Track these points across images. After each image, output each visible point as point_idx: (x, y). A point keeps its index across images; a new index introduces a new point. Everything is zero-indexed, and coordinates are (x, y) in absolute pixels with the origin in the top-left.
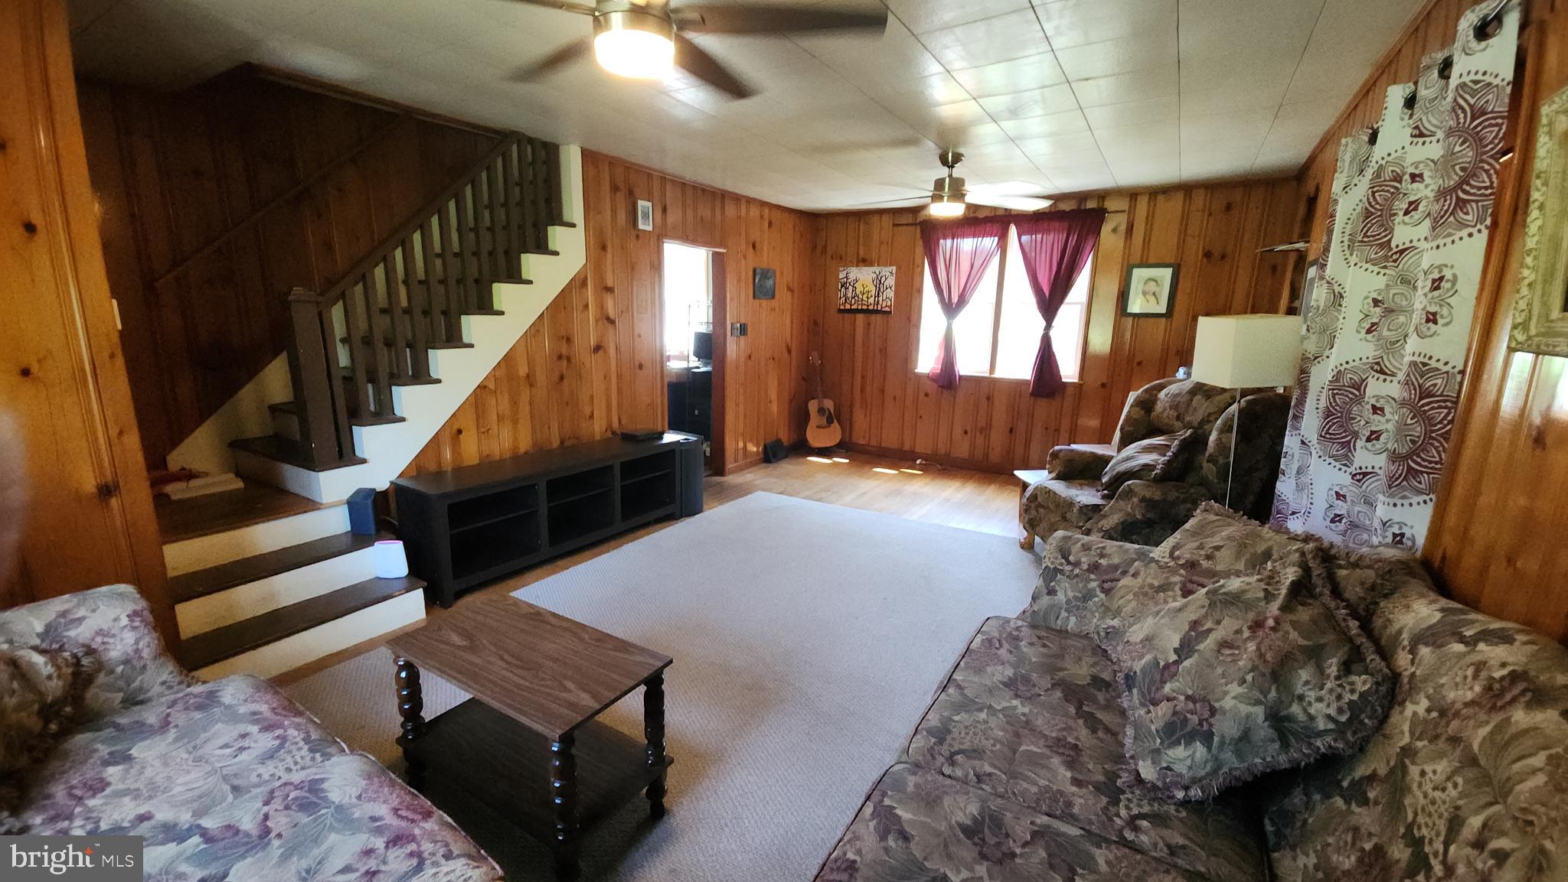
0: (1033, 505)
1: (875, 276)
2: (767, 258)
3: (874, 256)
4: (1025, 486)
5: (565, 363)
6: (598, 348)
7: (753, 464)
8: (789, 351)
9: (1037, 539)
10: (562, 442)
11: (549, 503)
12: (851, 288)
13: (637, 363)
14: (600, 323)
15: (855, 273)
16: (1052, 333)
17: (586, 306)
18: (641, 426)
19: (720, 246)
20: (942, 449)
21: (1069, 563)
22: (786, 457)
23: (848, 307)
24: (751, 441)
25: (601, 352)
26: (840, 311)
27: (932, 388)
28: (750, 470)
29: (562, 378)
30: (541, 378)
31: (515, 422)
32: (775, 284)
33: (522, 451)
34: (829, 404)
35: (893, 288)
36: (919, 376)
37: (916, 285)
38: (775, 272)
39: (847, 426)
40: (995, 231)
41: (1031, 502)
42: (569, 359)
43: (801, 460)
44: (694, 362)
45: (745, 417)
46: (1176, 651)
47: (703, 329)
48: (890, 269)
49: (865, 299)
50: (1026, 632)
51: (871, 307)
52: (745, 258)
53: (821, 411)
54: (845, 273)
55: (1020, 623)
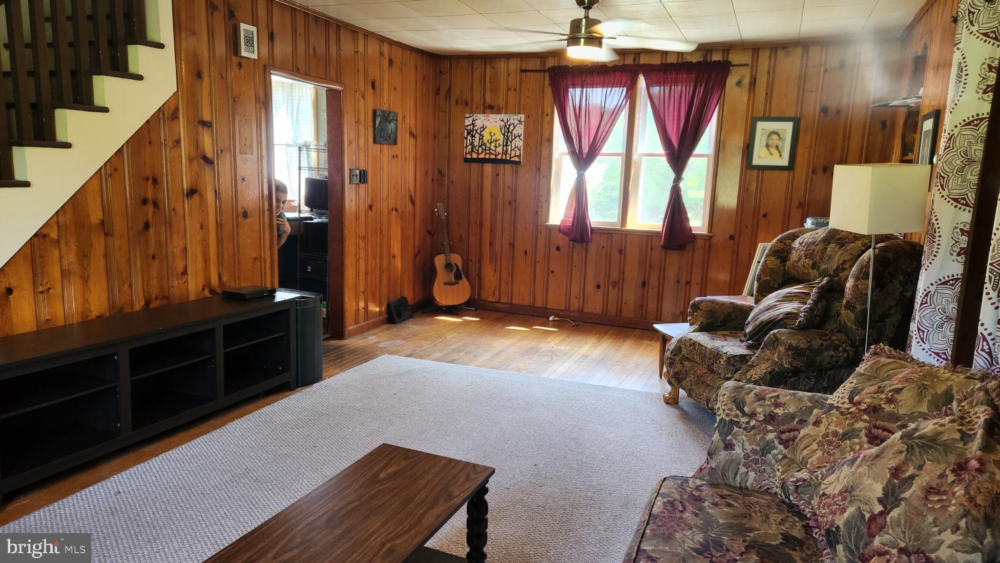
0: (677, 358)
1: (502, 123)
2: (388, 101)
3: (502, 102)
4: (665, 339)
5: (150, 208)
6: (192, 192)
7: (375, 325)
8: (413, 203)
9: (682, 392)
10: (148, 303)
11: (132, 375)
12: (477, 136)
13: (240, 210)
14: (195, 163)
15: (481, 120)
16: (682, 185)
17: (178, 142)
18: (245, 284)
19: (337, 81)
20: (575, 304)
21: (744, 414)
22: (411, 317)
23: (475, 156)
24: (374, 301)
25: (196, 197)
26: (466, 160)
27: (562, 240)
28: (372, 332)
29: (147, 226)
30: (119, 226)
31: (85, 280)
32: (396, 128)
33: (94, 314)
34: (456, 259)
35: (522, 137)
36: (551, 229)
37: (546, 135)
38: (396, 115)
39: (477, 283)
40: (624, 81)
41: (675, 355)
42: (156, 204)
43: (428, 320)
44: (306, 212)
45: (366, 274)
46: (880, 500)
47: (315, 176)
48: (518, 117)
49: (493, 147)
50: (707, 491)
51: (499, 157)
52: (363, 97)
53: (448, 266)
54: (471, 119)
55: (698, 482)
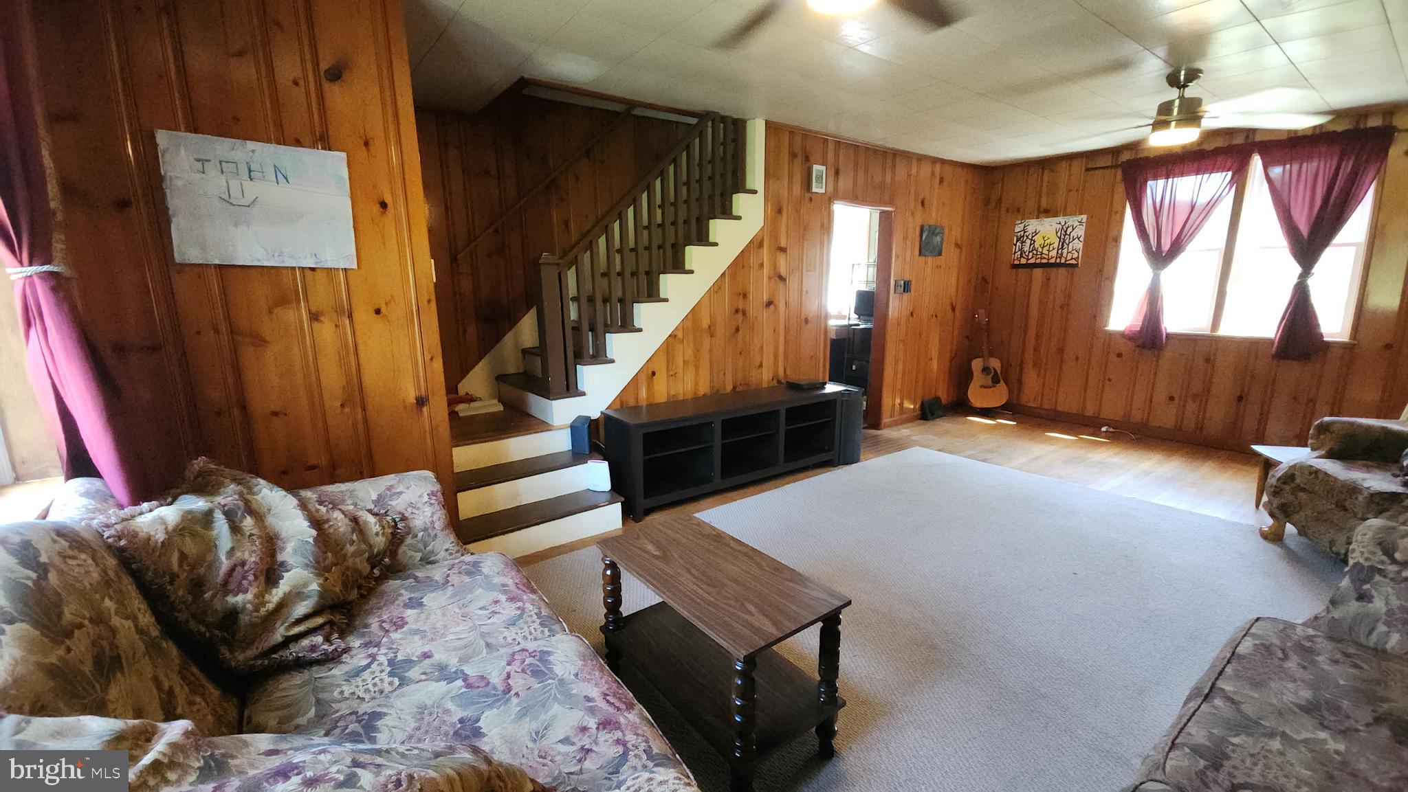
0: (1287, 488)
1: (1060, 226)
2: (935, 216)
3: (1060, 203)
5: (740, 316)
6: (769, 304)
7: (911, 420)
8: (953, 309)
9: (1290, 528)
10: (734, 388)
11: (722, 439)
12: (1028, 242)
13: (803, 317)
14: (773, 280)
15: (1033, 225)
16: (1311, 282)
17: (762, 265)
18: (803, 378)
19: (890, 203)
20: (1137, 416)
22: (944, 416)
23: (1023, 261)
24: (909, 398)
25: (772, 307)
26: (1015, 267)
27: (1127, 348)
28: (904, 426)
29: (737, 330)
30: (720, 331)
31: (697, 368)
32: (942, 239)
33: (701, 393)
34: (995, 364)
35: (1082, 239)
36: (1111, 335)
37: (1113, 233)
38: (942, 228)
39: (1016, 386)
40: (1229, 164)
41: (1285, 483)
42: (744, 313)
43: (961, 419)
44: (854, 319)
45: (904, 373)
47: (864, 288)
48: (1079, 218)
49: (1045, 251)
50: (1322, 643)
51: (1053, 261)
52: (913, 214)
53: (986, 370)
54: (1022, 226)
55: (1311, 632)
